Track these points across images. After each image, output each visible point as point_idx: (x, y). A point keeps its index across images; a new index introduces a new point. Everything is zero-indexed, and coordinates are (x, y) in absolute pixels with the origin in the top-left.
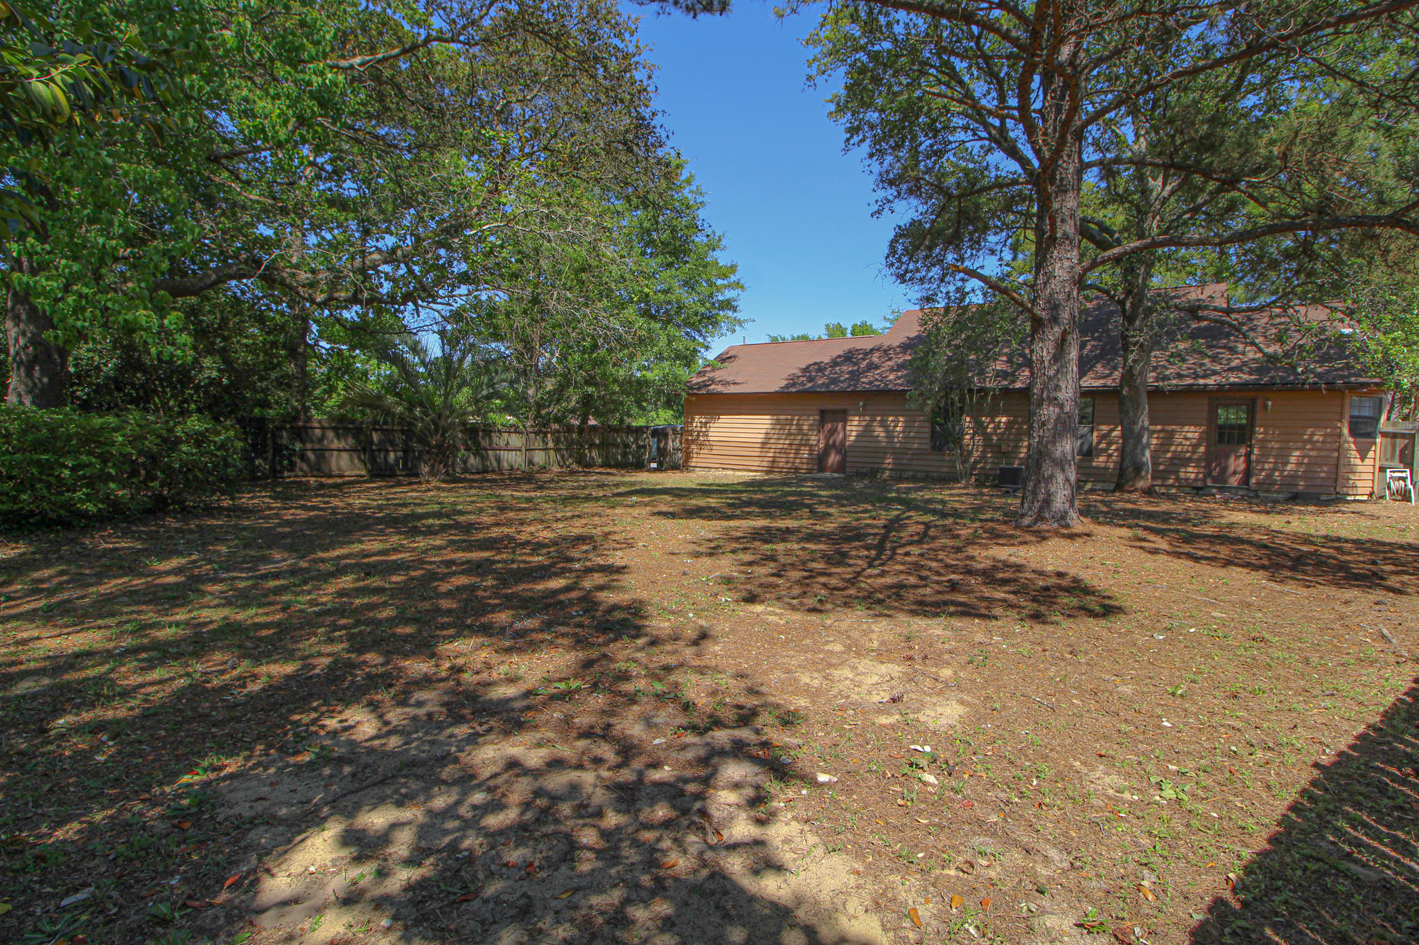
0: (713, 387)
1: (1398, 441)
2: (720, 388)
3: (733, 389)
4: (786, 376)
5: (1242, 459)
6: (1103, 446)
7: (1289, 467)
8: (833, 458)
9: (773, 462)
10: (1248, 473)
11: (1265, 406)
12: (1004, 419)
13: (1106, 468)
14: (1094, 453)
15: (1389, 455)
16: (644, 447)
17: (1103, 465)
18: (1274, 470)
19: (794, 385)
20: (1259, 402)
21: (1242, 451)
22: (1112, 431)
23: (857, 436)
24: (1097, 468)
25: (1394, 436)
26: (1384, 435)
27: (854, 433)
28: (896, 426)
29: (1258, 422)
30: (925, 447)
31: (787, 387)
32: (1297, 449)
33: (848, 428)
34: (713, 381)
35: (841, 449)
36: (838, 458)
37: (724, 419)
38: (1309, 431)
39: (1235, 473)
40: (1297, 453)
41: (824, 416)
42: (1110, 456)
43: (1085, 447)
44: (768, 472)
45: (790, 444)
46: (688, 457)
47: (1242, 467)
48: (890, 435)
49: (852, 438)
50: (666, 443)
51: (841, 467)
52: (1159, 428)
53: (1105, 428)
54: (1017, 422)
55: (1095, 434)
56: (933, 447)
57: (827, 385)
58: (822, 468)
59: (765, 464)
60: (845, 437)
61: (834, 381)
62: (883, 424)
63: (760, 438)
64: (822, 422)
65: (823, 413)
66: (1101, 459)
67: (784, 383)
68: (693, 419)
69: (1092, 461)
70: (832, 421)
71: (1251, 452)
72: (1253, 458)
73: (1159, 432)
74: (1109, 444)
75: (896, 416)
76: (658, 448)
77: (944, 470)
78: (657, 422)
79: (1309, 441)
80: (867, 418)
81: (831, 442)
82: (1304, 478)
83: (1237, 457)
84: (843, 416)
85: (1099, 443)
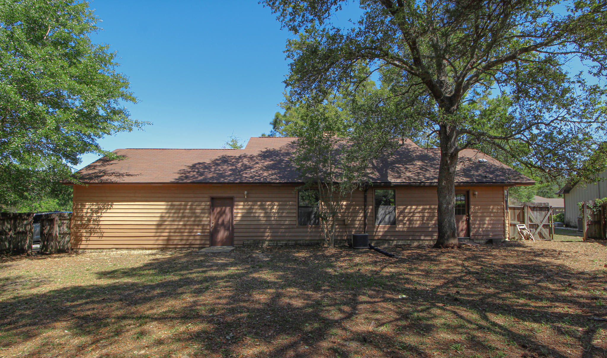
0: (105, 178)
1: (516, 211)
2: (114, 179)
3: (127, 180)
4: (177, 171)
5: (465, 222)
6: (401, 218)
7: (485, 226)
8: (222, 234)
9: (168, 240)
10: (468, 230)
11: (474, 195)
12: (345, 203)
13: (403, 231)
14: (397, 222)
15: (513, 218)
16: (25, 233)
17: (401, 229)
18: (479, 228)
19: (187, 177)
20: (471, 193)
21: (464, 218)
22: (405, 209)
23: (242, 217)
24: (399, 231)
25: (514, 209)
26: (511, 208)
27: (240, 215)
28: (272, 209)
29: (471, 203)
30: (294, 223)
31: (180, 179)
32: (487, 216)
33: (235, 211)
34: (105, 173)
35: (230, 227)
36: (226, 233)
37: (117, 206)
38: (491, 207)
39: (462, 230)
40: (487, 219)
41: (214, 202)
42: (404, 224)
43: (392, 219)
44: (163, 249)
45: (184, 225)
46: (78, 240)
47: (465, 226)
48: (268, 216)
49: (238, 219)
50: (52, 228)
51: (229, 241)
52: (428, 207)
53: (402, 207)
54: (353, 205)
55: (397, 211)
56: (300, 224)
57: (216, 178)
58: (213, 243)
59: (160, 242)
60: (232, 217)
61: (222, 175)
62: (262, 207)
63: (156, 220)
64: (213, 206)
65: (213, 199)
66: (400, 226)
67: (177, 176)
68: (85, 206)
69: (396, 227)
70: (221, 206)
71: (469, 219)
72: (470, 221)
73: (428, 209)
74: (404, 217)
75: (272, 201)
76: (42, 233)
77: (308, 238)
78: (40, 210)
79: (492, 212)
80: (250, 203)
81: (220, 221)
82: (493, 232)
83: (463, 222)
84: (230, 202)
85: (399, 216)
